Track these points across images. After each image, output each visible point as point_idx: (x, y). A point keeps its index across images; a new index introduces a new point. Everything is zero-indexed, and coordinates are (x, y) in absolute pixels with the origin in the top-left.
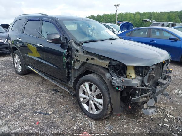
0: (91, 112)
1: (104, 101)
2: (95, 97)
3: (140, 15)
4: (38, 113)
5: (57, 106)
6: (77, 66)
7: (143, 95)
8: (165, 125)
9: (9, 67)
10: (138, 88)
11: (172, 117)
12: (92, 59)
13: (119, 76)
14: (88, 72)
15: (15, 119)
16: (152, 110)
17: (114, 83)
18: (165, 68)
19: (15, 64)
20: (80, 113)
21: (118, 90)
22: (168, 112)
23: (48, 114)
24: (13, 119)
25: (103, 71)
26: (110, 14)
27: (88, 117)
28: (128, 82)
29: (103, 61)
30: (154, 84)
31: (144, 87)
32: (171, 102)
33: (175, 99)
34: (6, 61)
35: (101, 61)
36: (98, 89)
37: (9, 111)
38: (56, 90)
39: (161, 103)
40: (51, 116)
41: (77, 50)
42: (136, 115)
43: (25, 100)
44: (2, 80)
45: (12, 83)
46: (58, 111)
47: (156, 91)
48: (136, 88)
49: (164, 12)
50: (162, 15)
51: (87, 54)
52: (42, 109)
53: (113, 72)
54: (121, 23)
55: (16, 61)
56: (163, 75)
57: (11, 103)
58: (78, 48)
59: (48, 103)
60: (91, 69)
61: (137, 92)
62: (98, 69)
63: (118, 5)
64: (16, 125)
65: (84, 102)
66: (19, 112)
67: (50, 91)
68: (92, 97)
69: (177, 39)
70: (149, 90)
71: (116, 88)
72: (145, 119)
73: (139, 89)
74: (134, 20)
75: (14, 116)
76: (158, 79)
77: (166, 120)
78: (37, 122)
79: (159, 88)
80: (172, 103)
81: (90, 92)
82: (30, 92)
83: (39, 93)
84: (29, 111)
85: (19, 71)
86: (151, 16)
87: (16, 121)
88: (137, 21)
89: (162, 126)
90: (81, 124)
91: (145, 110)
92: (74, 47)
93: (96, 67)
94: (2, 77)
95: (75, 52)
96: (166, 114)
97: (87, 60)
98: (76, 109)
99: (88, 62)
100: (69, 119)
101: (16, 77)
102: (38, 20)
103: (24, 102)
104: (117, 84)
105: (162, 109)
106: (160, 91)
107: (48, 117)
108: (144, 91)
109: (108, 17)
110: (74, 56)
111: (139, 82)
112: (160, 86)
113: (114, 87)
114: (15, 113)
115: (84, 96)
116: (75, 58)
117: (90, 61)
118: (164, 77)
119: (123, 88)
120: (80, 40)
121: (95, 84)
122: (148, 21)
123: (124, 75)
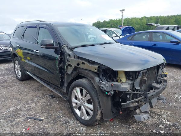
0: (83, 118)
1: (94, 106)
2: (86, 102)
3: (146, 19)
4: (31, 118)
5: (51, 112)
6: (70, 71)
7: (135, 100)
8: (160, 132)
9: (11, 73)
10: (128, 92)
11: (168, 123)
12: (83, 63)
13: (109, 80)
14: (79, 77)
15: (8, 124)
16: (145, 116)
17: (102, 87)
18: (160, 72)
19: (16, 70)
20: (73, 119)
21: (107, 95)
22: (164, 118)
23: (41, 119)
24: (5, 125)
25: (92, 75)
26: (116, 20)
27: (80, 122)
28: (118, 86)
29: (93, 66)
30: (148, 89)
31: (135, 91)
32: (170, 107)
33: (174, 104)
34: (10, 67)
35: (90, 65)
36: (88, 94)
37: (3, 117)
38: (53, 95)
39: (158, 108)
40: (43, 121)
41: (69, 55)
42: (131, 121)
43: (21, 105)
44: (2, 86)
45: (11, 89)
46: (51, 117)
47: (148, 96)
48: (126, 92)
49: (171, 16)
50: (169, 18)
51: (78, 58)
52: (36, 114)
53: (102, 76)
54: (123, 28)
55: (17, 67)
56: (159, 78)
57: (6, 109)
58: (70, 53)
59: (42, 109)
60: (82, 73)
61: (128, 96)
62: (88, 73)
63: (124, 10)
64: (6, 131)
65: (76, 107)
66: (12, 117)
67: (46, 96)
68: (83, 102)
69: (179, 42)
70: (141, 94)
71: (105, 93)
72: (140, 125)
73: (130, 93)
74: (140, 24)
75: (7, 121)
76: (152, 83)
77: (161, 126)
78: (28, 128)
79: (151, 93)
80: (170, 109)
81: (81, 97)
82: (26, 98)
83: (35, 99)
84: (22, 117)
85: (19, 77)
86: (158, 20)
87: (8, 127)
88: (144, 26)
89: (156, 133)
90: (71, 130)
91: (137, 116)
92: (66, 52)
93: (86, 71)
94: (3, 82)
95: (67, 57)
96: (162, 120)
97: (78, 64)
98: (70, 114)
99: (79, 66)
100: (61, 125)
101: (16, 83)
102: (35, 26)
103: (18, 107)
104: (105, 88)
105: (158, 115)
106: (152, 95)
107: (40, 122)
108: (135, 96)
109: (114, 22)
110: (67, 61)
111: (129, 86)
112: (153, 91)
113: (103, 92)
114: (8, 119)
115: (76, 101)
116: (67, 63)
117: (81, 66)
118: (159, 81)
119: (113, 92)
120: (72, 45)
121: (86, 89)
122: (153, 25)
123: (114, 79)
